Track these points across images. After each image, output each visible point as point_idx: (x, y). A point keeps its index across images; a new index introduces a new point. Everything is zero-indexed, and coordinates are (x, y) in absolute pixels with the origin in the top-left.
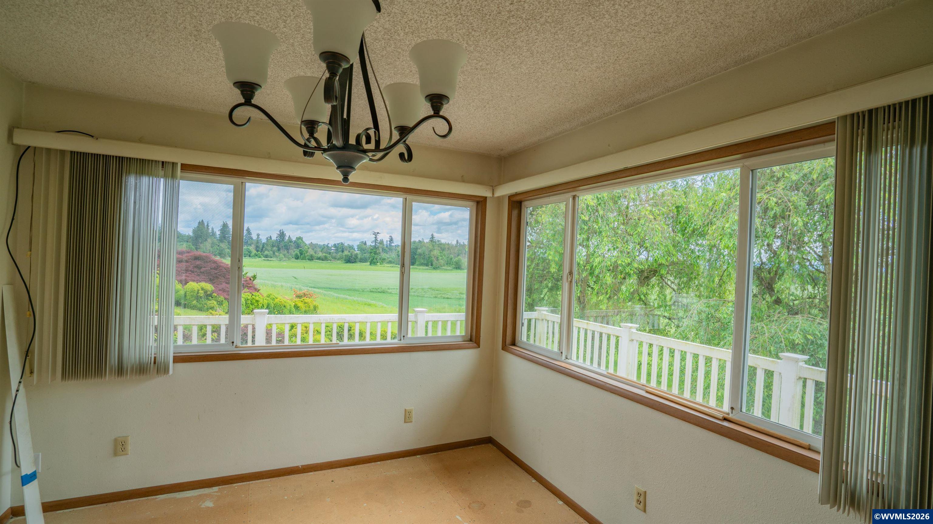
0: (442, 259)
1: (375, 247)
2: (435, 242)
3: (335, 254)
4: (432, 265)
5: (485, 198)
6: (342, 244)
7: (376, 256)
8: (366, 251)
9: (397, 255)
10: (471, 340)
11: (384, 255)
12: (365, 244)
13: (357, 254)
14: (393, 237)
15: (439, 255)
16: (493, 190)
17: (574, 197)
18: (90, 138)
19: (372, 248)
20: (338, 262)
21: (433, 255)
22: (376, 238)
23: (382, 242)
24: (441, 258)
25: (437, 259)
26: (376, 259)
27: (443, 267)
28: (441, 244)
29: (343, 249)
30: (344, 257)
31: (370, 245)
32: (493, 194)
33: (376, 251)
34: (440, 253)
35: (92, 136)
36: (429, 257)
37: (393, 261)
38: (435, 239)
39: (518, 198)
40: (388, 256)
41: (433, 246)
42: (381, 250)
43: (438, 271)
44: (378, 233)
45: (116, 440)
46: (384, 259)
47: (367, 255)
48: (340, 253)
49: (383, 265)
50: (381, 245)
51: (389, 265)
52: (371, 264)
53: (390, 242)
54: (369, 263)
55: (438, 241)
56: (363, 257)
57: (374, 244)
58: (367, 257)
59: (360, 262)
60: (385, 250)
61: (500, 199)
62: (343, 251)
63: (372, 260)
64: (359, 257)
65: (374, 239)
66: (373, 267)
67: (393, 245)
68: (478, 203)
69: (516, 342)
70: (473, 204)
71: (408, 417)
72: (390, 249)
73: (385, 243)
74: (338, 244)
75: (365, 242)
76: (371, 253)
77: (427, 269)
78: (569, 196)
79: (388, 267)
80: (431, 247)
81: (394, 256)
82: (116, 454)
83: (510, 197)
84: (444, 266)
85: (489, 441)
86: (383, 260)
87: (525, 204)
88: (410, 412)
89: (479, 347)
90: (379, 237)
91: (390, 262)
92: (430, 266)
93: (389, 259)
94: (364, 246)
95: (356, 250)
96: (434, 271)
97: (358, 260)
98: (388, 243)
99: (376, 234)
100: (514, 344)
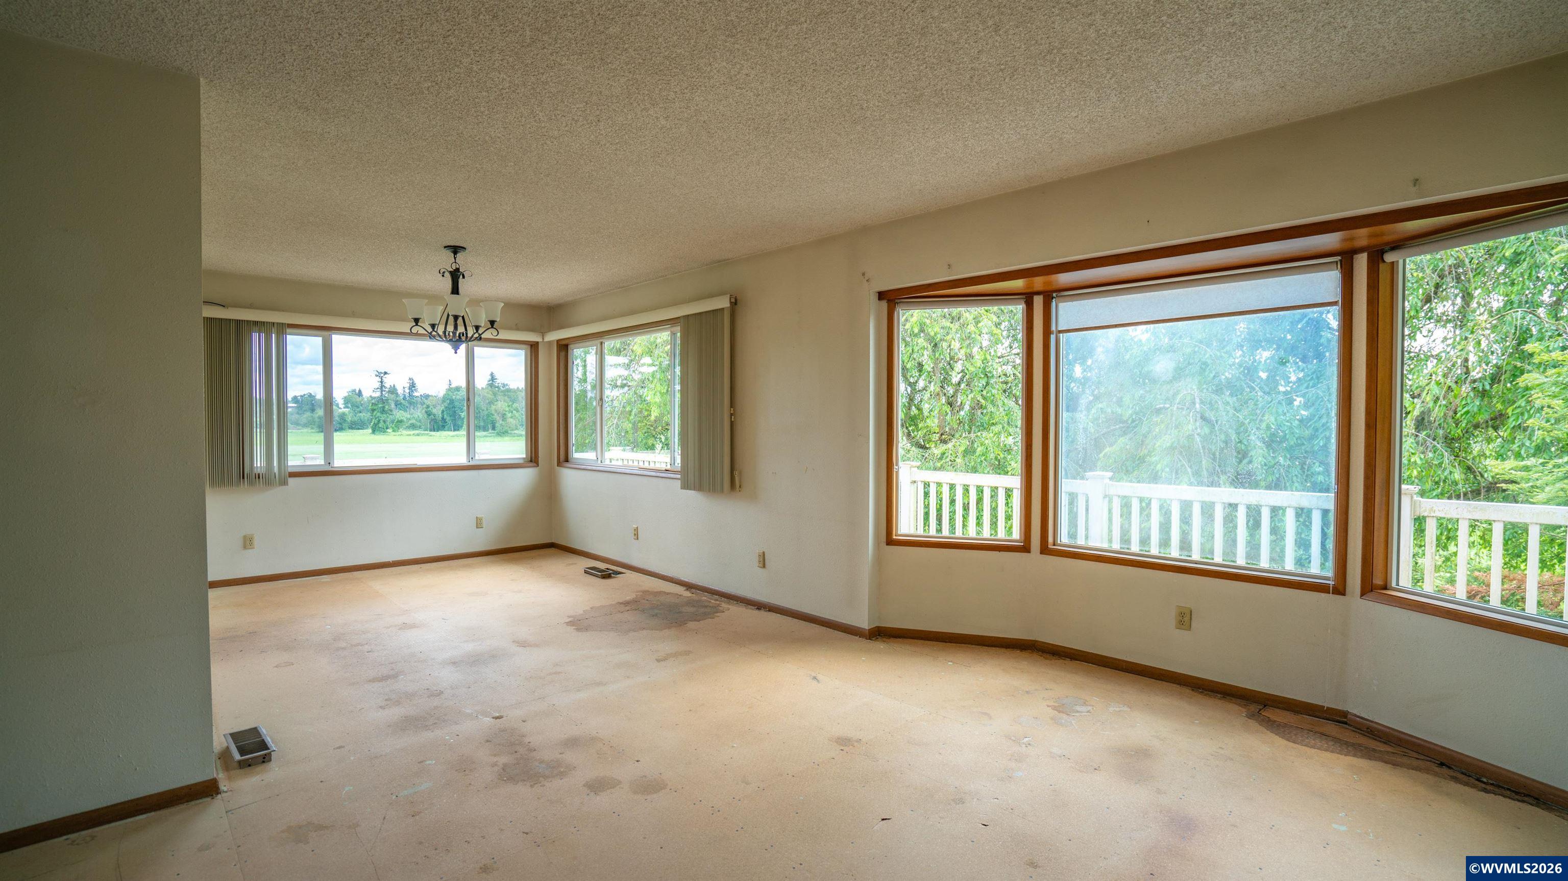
0: (512, 417)
1: (382, 400)
2: (498, 387)
3: (297, 416)
4: (494, 428)
5: (538, 343)
6: (310, 395)
7: (383, 417)
8: (361, 408)
9: (426, 412)
10: (531, 461)
11: (400, 414)
12: (360, 393)
13: (344, 414)
14: (416, 381)
15: (507, 409)
16: (543, 336)
17: (601, 343)
18: (221, 308)
19: (373, 401)
20: (305, 430)
21: (496, 411)
22: (382, 382)
23: (393, 391)
24: (509, 415)
25: (504, 417)
26: (384, 422)
27: (516, 432)
28: (509, 390)
29: (313, 405)
30: (317, 420)
31: (371, 396)
32: (543, 339)
33: (384, 407)
34: (509, 406)
35: (224, 306)
36: (488, 415)
37: (419, 424)
38: (498, 381)
39: (564, 343)
40: (409, 416)
41: (495, 394)
42: (393, 406)
43: (506, 438)
44: (386, 373)
45: (245, 537)
46: (401, 421)
47: (365, 416)
48: (308, 414)
49: (400, 433)
50: (393, 396)
51: (412, 432)
52: (374, 432)
53: (409, 389)
54: (370, 431)
55: (504, 385)
56: (356, 418)
57: (378, 394)
58: (366, 418)
59: (351, 428)
60: (401, 404)
61: (550, 343)
62: (313, 410)
63: (375, 425)
64: (349, 419)
65: (378, 385)
66: (379, 437)
67: (416, 394)
68: (531, 346)
69: (569, 459)
70: (528, 347)
71: (479, 523)
72: (411, 403)
73: (400, 391)
74: (301, 396)
75: (360, 391)
76: (373, 410)
77: (486, 436)
78: (598, 342)
79: (410, 435)
80: (490, 396)
81: (421, 416)
82: (245, 547)
83: (558, 341)
84: (517, 429)
85: (552, 545)
86: (398, 424)
87: (571, 347)
88: (481, 519)
89: (538, 466)
90: (389, 382)
91: (413, 427)
92: (490, 431)
93: (411, 422)
94: (359, 399)
95: (341, 406)
96: (500, 439)
97: (345, 425)
98: (407, 391)
99: (381, 375)
100: (567, 460)
